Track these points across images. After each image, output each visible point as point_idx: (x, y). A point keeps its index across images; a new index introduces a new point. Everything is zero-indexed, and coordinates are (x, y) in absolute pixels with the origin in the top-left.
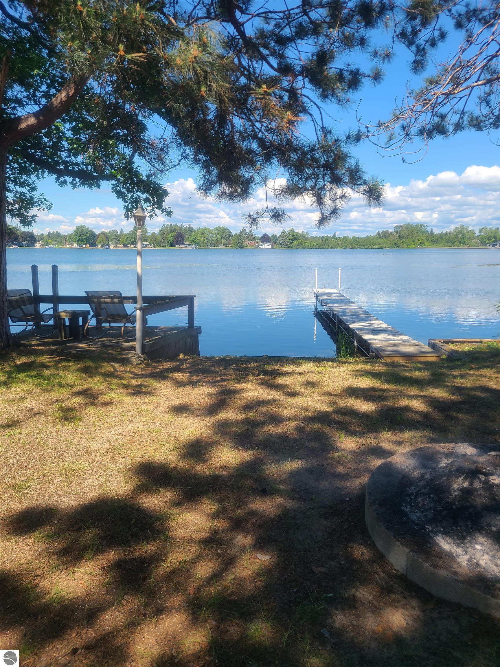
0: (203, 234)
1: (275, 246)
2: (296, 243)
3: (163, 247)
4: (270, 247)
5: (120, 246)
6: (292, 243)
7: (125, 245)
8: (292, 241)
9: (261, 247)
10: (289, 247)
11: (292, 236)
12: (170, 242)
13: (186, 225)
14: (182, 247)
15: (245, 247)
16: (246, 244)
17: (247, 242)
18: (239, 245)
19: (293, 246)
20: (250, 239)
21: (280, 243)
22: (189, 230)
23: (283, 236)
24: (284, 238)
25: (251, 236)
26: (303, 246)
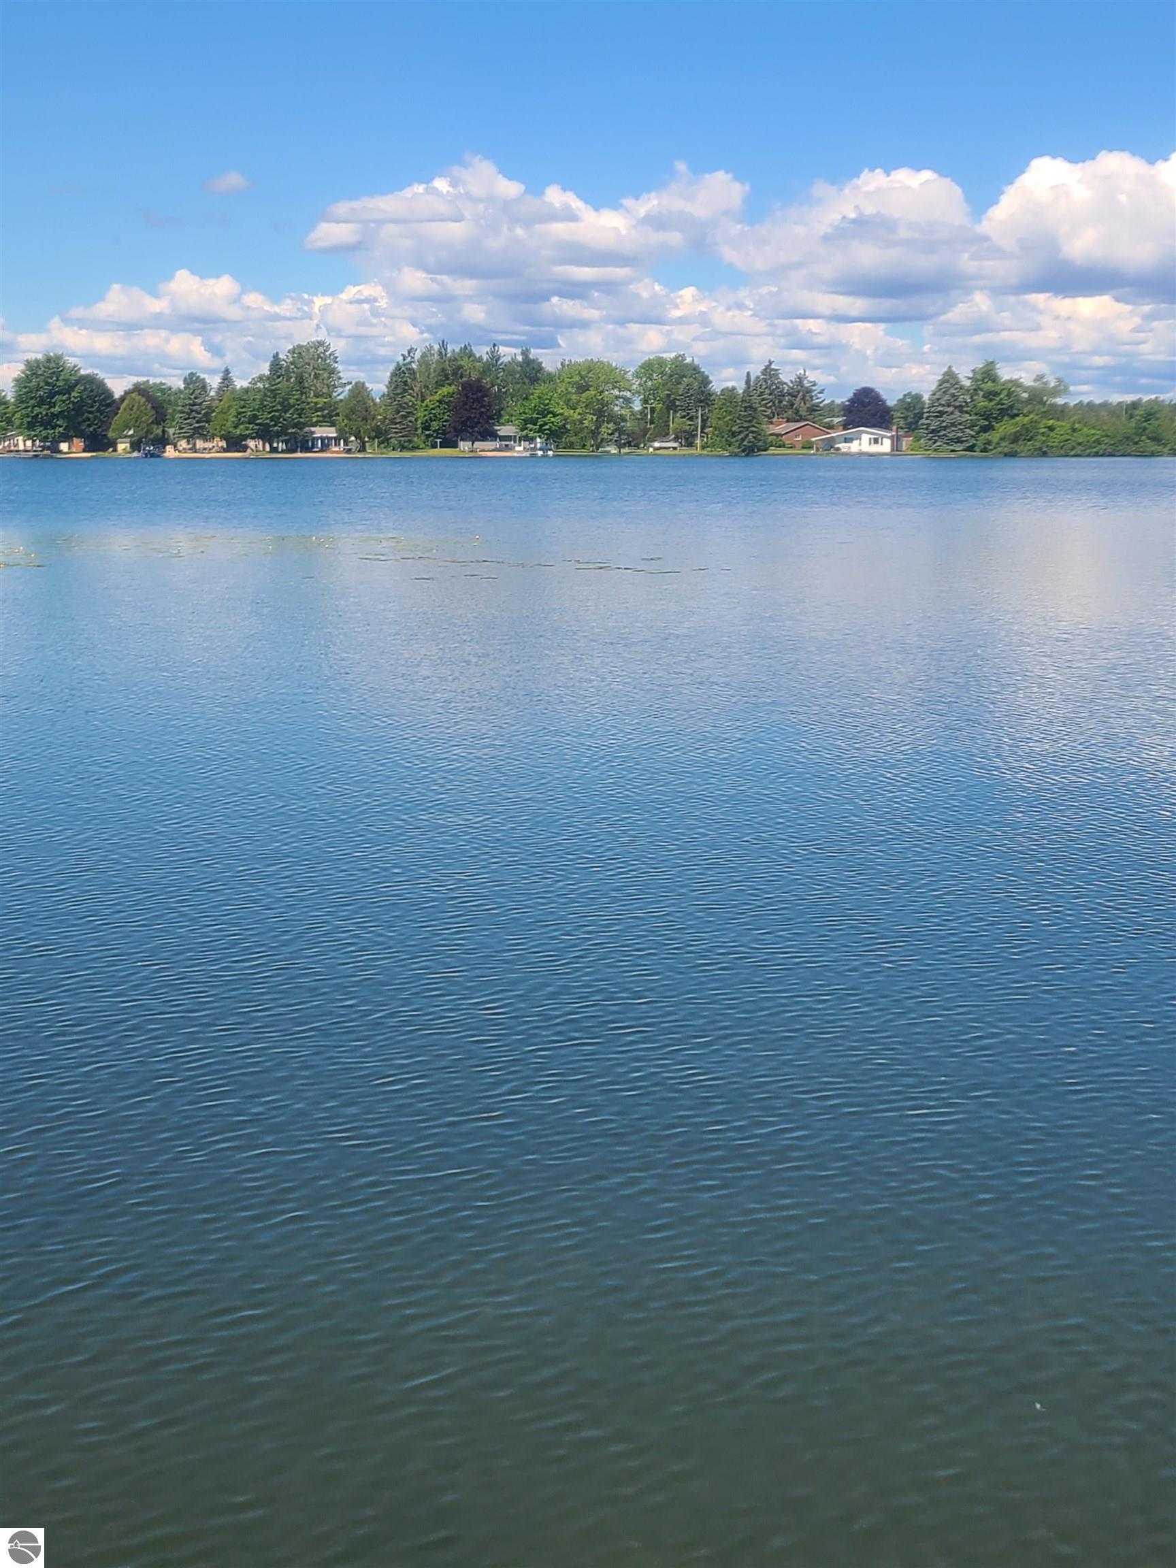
0: (581, 389)
1: (905, 443)
2: (1005, 428)
3: (403, 448)
4: (886, 446)
5: (211, 448)
6: (986, 429)
7: (235, 443)
8: (988, 421)
9: (843, 447)
10: (971, 449)
11: (990, 395)
12: (435, 425)
13: (508, 353)
14: (486, 448)
15: (772, 450)
16: (777, 435)
17: (782, 428)
18: (743, 440)
19: (989, 443)
20: (797, 411)
21: (933, 431)
22: (525, 374)
23: (947, 397)
24: (949, 406)
25: (803, 398)
26: (1038, 444)
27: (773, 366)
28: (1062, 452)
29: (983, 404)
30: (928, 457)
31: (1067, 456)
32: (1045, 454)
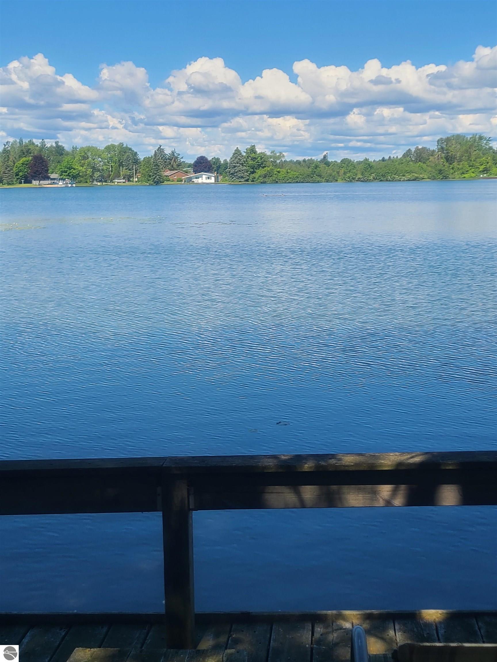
0: (85, 158)
1: (220, 178)
2: (260, 172)
3: (8, 184)
4: (213, 180)
6: (253, 172)
8: (254, 169)
9: (195, 181)
10: (247, 180)
11: (253, 159)
12: (20, 174)
13: (50, 143)
14: (45, 183)
15: (166, 183)
16: (166, 176)
17: (168, 173)
18: (154, 178)
19: (254, 178)
20: (172, 166)
21: (232, 174)
22: (57, 152)
23: (237, 160)
24: (238, 163)
25: (175, 161)
26: (274, 178)
27: (161, 148)
28: (284, 181)
29: (251, 162)
30: (230, 184)
31: (286, 183)
32: (277, 182)
